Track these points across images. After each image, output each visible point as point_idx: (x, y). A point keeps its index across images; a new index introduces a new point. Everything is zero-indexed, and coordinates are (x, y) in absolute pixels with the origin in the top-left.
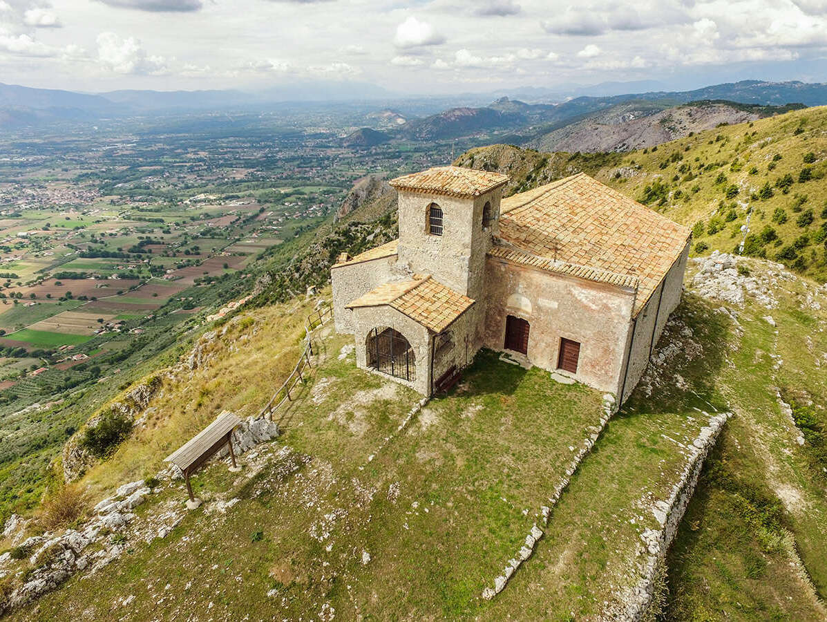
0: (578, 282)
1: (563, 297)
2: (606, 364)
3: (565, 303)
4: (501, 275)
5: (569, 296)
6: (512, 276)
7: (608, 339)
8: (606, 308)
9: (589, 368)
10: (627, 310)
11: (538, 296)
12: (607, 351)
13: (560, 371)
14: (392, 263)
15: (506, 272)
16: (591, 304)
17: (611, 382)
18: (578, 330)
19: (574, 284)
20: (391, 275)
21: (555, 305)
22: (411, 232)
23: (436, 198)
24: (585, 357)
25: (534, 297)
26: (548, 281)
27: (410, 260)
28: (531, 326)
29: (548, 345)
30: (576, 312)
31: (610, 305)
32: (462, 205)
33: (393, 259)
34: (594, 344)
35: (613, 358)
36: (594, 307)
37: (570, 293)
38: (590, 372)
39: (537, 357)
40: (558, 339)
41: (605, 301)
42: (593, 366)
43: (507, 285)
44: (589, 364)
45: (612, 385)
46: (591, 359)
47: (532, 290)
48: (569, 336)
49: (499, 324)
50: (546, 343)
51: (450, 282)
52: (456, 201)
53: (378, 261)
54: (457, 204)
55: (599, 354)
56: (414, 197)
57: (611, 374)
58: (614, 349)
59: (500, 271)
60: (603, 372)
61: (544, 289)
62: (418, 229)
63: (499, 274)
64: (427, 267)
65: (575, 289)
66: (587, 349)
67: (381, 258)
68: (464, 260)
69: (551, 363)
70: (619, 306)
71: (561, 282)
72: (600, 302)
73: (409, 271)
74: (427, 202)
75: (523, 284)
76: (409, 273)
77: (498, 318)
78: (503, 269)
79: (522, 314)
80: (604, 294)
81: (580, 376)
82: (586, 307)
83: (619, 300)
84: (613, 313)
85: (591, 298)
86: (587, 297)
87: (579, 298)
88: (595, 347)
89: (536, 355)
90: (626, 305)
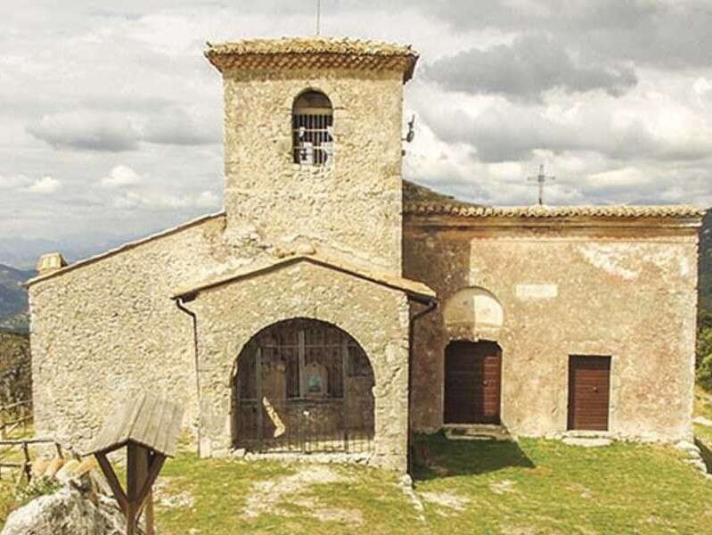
0: (591, 233)
1: (566, 272)
2: (665, 384)
3: (572, 281)
4: (429, 257)
5: (578, 265)
6: (452, 254)
7: (664, 332)
8: (653, 270)
9: (633, 404)
10: (690, 264)
11: (514, 281)
12: (664, 355)
13: (575, 432)
14: (213, 235)
15: (438, 249)
16: (622, 271)
17: (681, 418)
18: (604, 329)
19: (586, 238)
20: (215, 263)
21: (550, 291)
22: (256, 160)
23: (318, 77)
24: (624, 381)
25: (506, 285)
26: (533, 246)
27: (258, 223)
28: (505, 350)
29: (545, 381)
30: (596, 295)
31: (658, 264)
32: (379, 85)
33: (216, 225)
34: (640, 349)
35: (677, 366)
36: (628, 274)
37: (579, 258)
38: (639, 409)
39: (524, 416)
40: (564, 362)
41: (647, 258)
42: (642, 397)
43: (443, 276)
44: (633, 396)
45: (682, 422)
46: (635, 382)
47: (499, 273)
48: (588, 347)
49: (432, 367)
50: (540, 378)
51: (360, 254)
52: (363, 78)
53: (174, 237)
54: (367, 83)
55: (650, 368)
56: (263, 80)
57: (678, 401)
58: (677, 348)
59: (426, 249)
60: (662, 401)
61: (527, 264)
62: (274, 150)
63: (423, 255)
64: (304, 231)
65: (587, 249)
66: (627, 364)
67: (180, 230)
68: (391, 198)
69: (555, 419)
70: (673, 260)
71: (558, 243)
72: (639, 262)
73: (263, 243)
74: (297, 87)
75: (478, 265)
76: (264, 248)
77: (430, 354)
78: (431, 245)
79: (484, 329)
80: (645, 245)
81: (618, 427)
82: (614, 280)
83: (675, 248)
84: (664, 277)
85: (620, 259)
86: (612, 259)
87: (597, 265)
88: (641, 356)
89: (522, 411)
90: (686, 255)
